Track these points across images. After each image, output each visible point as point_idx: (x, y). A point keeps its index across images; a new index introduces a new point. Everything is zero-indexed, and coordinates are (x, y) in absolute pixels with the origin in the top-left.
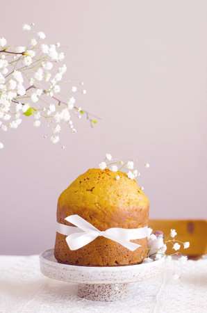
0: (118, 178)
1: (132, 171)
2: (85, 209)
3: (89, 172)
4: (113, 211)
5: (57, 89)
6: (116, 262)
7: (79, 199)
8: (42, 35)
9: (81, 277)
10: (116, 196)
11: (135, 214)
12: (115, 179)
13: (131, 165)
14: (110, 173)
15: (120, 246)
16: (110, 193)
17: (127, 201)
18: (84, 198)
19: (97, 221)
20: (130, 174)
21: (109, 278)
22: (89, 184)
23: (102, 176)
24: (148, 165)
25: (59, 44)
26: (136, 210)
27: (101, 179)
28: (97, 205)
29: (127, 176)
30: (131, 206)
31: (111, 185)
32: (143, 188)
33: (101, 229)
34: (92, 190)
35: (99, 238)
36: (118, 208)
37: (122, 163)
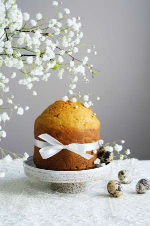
0: (77, 107)
1: (88, 102)
2: (53, 129)
3: (57, 103)
4: (73, 131)
5: (76, 50)
6: (76, 167)
7: (48, 122)
8: (68, 11)
9: (51, 178)
10: (75, 120)
11: (90, 133)
12: (75, 108)
13: (86, 98)
14: (71, 103)
15: (79, 155)
16: (71, 118)
17: (83, 123)
18: (52, 122)
19: (61, 138)
20: (86, 104)
21: (70, 179)
22: (56, 111)
23: (65, 105)
24: (98, 98)
25: (79, 18)
26: (90, 130)
27: (64, 108)
28: (61, 126)
29: (84, 106)
30: (87, 127)
31: (72, 112)
32: (95, 114)
33: (65, 144)
34: (57, 116)
35: (63, 150)
36: (77, 129)
37: (80, 96)
